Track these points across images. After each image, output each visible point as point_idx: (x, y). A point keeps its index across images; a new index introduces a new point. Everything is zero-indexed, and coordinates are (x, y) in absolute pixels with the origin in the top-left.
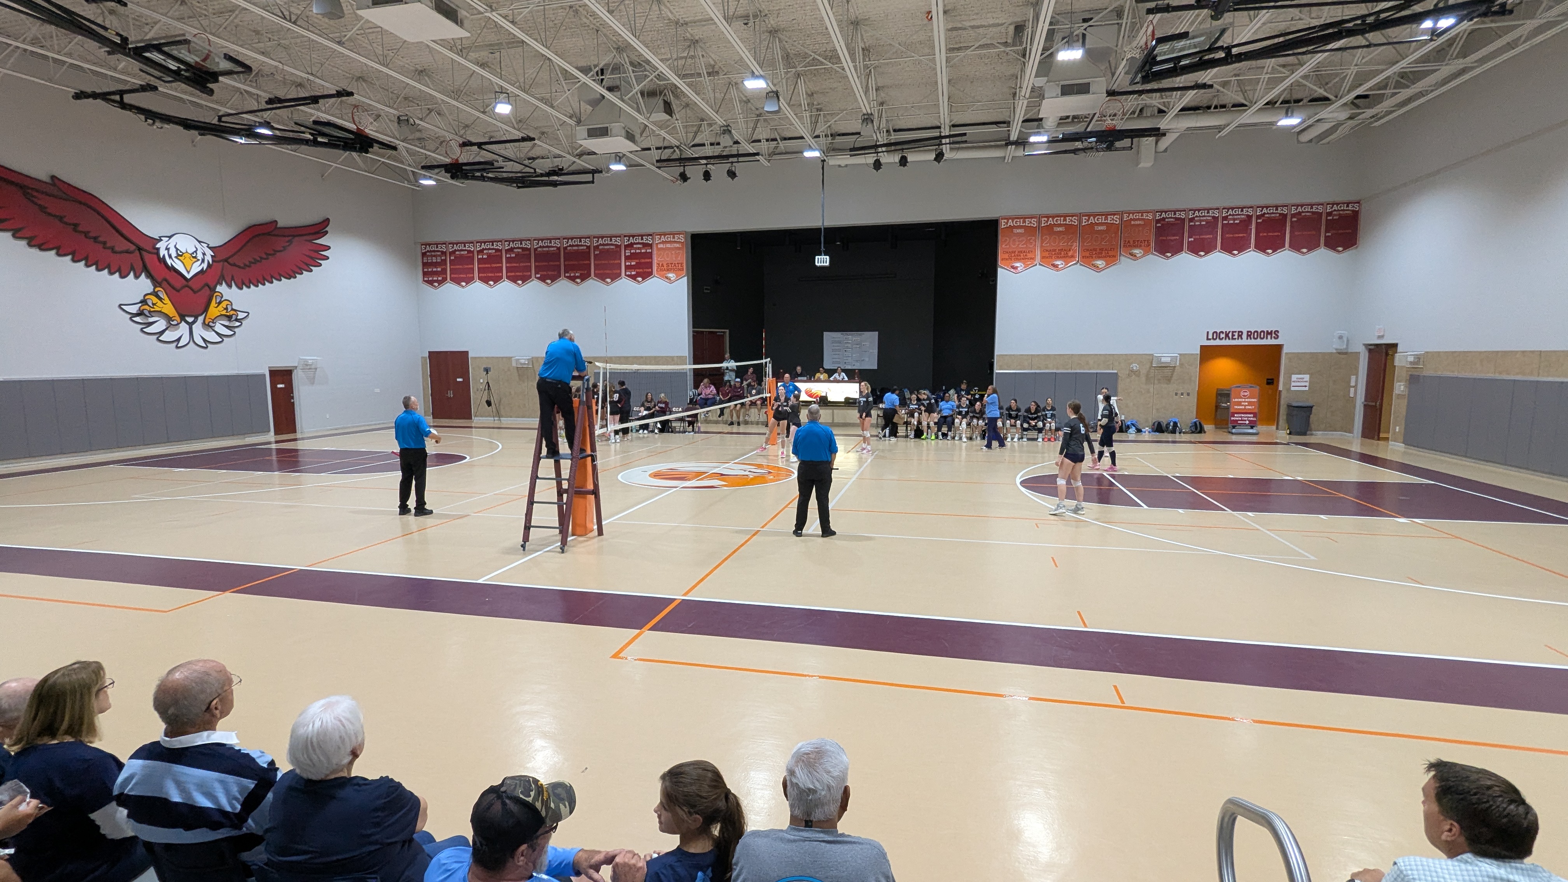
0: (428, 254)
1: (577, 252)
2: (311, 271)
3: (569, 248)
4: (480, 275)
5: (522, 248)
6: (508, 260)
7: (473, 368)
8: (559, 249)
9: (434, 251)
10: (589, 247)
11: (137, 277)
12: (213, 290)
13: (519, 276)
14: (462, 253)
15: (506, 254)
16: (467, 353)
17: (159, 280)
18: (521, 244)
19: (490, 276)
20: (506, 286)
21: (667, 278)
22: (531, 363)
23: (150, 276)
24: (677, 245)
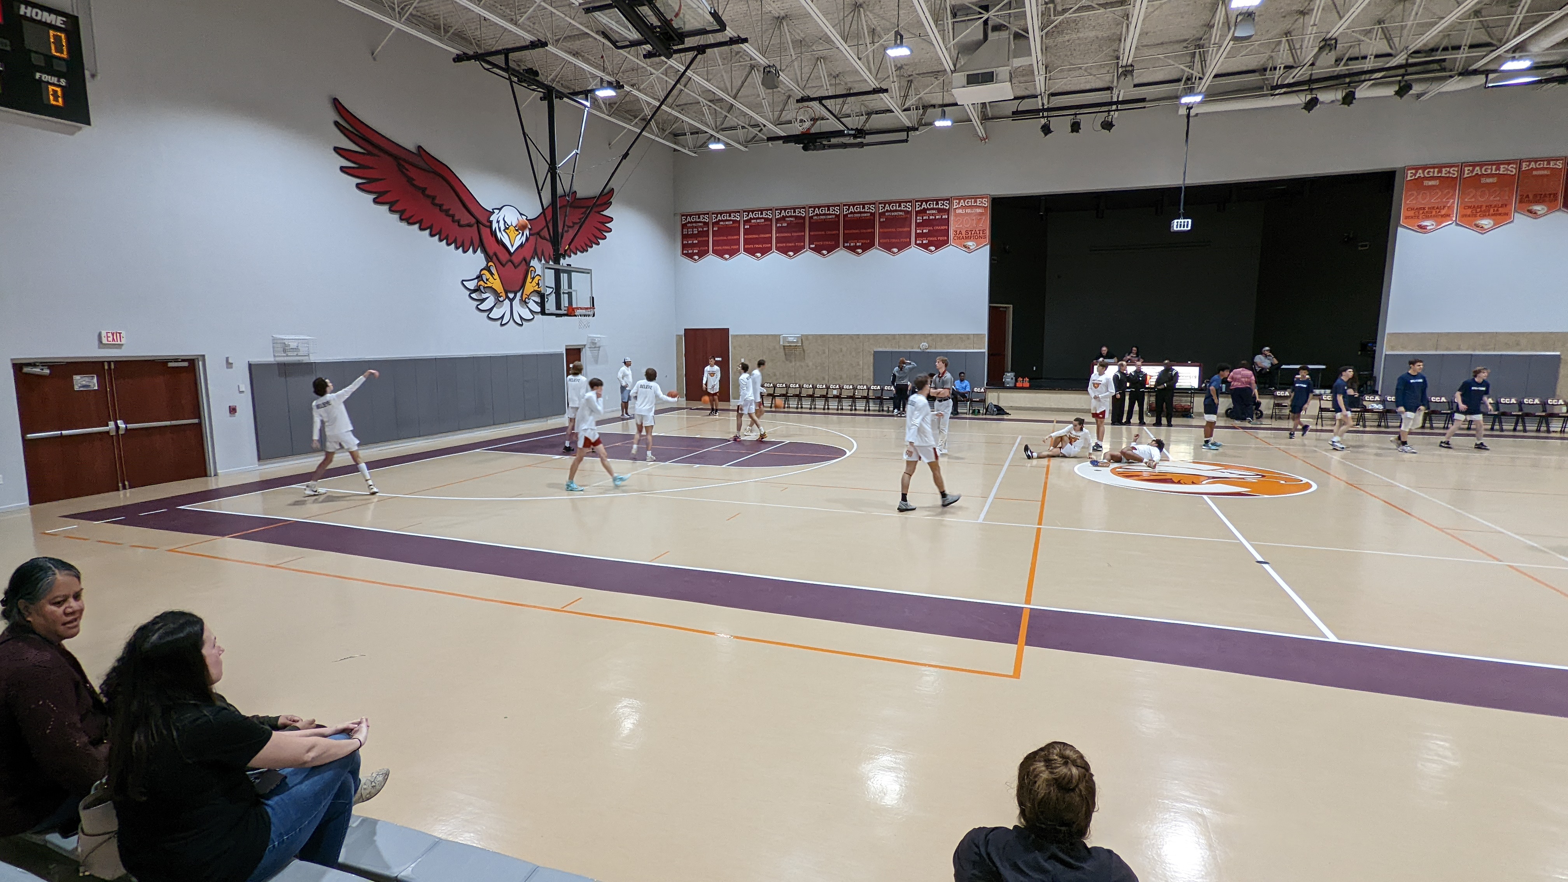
0: (689, 225)
1: (860, 220)
2: (598, 244)
3: (849, 216)
4: (746, 246)
5: (796, 217)
6: (779, 230)
7: (734, 348)
8: (838, 216)
9: (696, 222)
10: (873, 214)
11: (475, 252)
12: (528, 264)
13: (790, 247)
14: (727, 223)
15: (776, 223)
16: (726, 331)
17: (491, 254)
18: (795, 212)
19: (758, 248)
20: (775, 257)
21: (965, 247)
22: (800, 342)
23: (484, 251)
24: (979, 211)
